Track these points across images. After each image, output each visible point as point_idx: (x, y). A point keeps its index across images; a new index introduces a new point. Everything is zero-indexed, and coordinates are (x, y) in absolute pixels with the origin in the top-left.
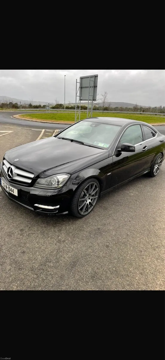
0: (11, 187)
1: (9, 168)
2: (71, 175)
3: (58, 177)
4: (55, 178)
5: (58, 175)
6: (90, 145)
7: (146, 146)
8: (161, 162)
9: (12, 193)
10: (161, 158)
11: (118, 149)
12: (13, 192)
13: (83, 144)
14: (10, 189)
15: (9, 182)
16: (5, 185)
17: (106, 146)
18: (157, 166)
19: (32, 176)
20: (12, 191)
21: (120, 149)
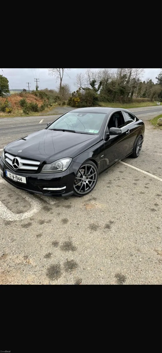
0: (18, 176)
1: (14, 159)
2: (73, 158)
3: (61, 161)
4: (60, 163)
5: (62, 160)
6: (81, 132)
7: (128, 130)
8: (141, 143)
9: (20, 181)
10: (141, 140)
11: (107, 134)
12: (22, 180)
13: (75, 132)
14: (17, 178)
15: (16, 172)
16: (12, 175)
17: (97, 132)
18: (139, 148)
19: (38, 163)
20: (20, 179)
21: (108, 134)
